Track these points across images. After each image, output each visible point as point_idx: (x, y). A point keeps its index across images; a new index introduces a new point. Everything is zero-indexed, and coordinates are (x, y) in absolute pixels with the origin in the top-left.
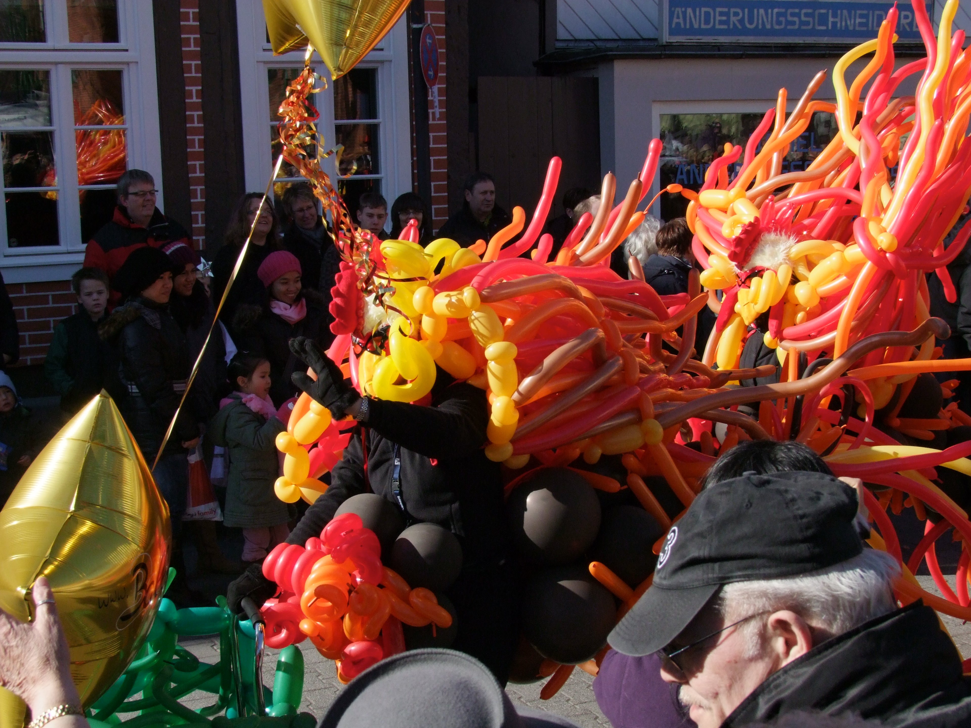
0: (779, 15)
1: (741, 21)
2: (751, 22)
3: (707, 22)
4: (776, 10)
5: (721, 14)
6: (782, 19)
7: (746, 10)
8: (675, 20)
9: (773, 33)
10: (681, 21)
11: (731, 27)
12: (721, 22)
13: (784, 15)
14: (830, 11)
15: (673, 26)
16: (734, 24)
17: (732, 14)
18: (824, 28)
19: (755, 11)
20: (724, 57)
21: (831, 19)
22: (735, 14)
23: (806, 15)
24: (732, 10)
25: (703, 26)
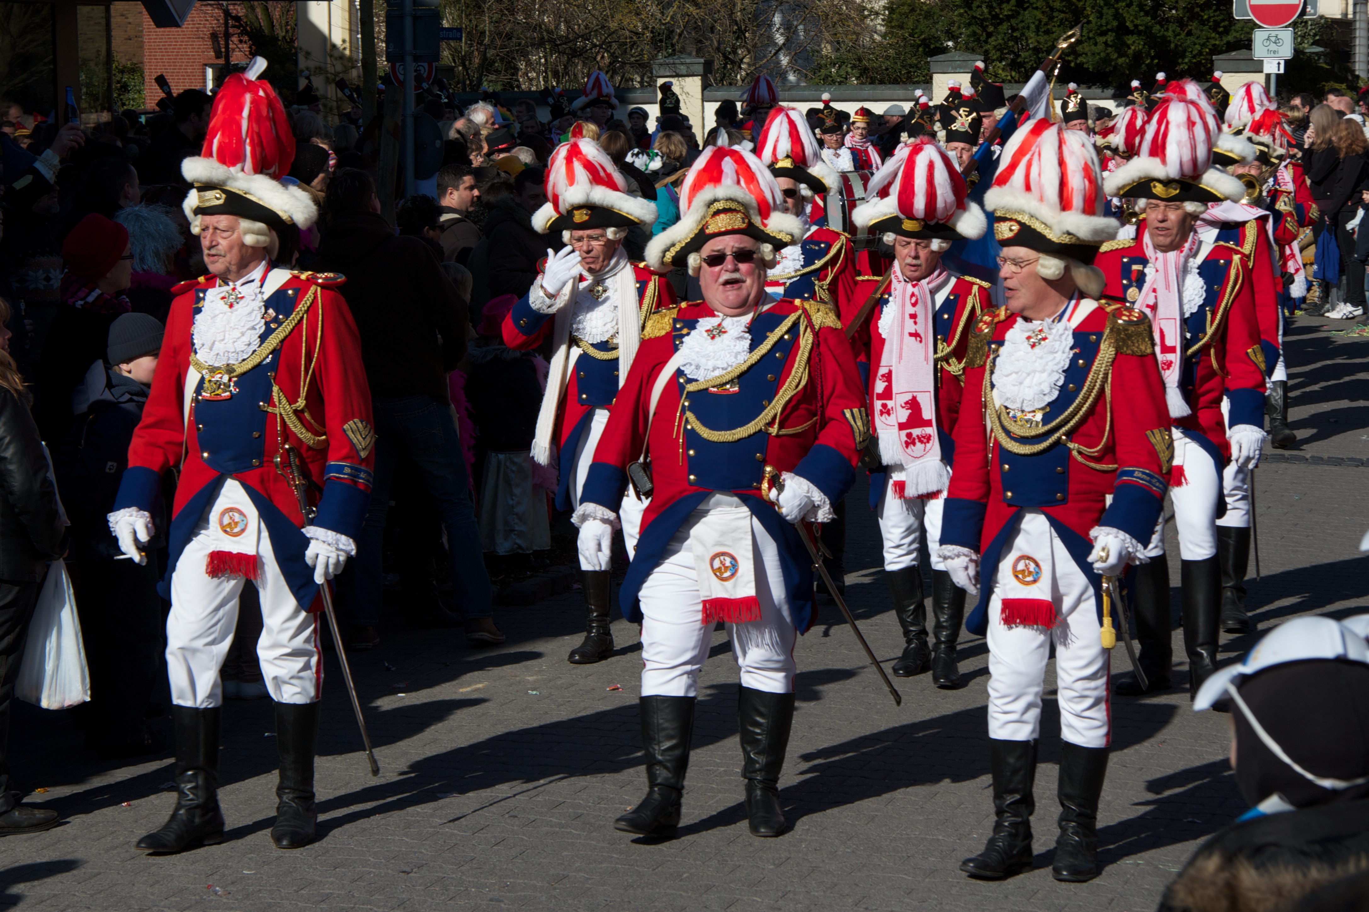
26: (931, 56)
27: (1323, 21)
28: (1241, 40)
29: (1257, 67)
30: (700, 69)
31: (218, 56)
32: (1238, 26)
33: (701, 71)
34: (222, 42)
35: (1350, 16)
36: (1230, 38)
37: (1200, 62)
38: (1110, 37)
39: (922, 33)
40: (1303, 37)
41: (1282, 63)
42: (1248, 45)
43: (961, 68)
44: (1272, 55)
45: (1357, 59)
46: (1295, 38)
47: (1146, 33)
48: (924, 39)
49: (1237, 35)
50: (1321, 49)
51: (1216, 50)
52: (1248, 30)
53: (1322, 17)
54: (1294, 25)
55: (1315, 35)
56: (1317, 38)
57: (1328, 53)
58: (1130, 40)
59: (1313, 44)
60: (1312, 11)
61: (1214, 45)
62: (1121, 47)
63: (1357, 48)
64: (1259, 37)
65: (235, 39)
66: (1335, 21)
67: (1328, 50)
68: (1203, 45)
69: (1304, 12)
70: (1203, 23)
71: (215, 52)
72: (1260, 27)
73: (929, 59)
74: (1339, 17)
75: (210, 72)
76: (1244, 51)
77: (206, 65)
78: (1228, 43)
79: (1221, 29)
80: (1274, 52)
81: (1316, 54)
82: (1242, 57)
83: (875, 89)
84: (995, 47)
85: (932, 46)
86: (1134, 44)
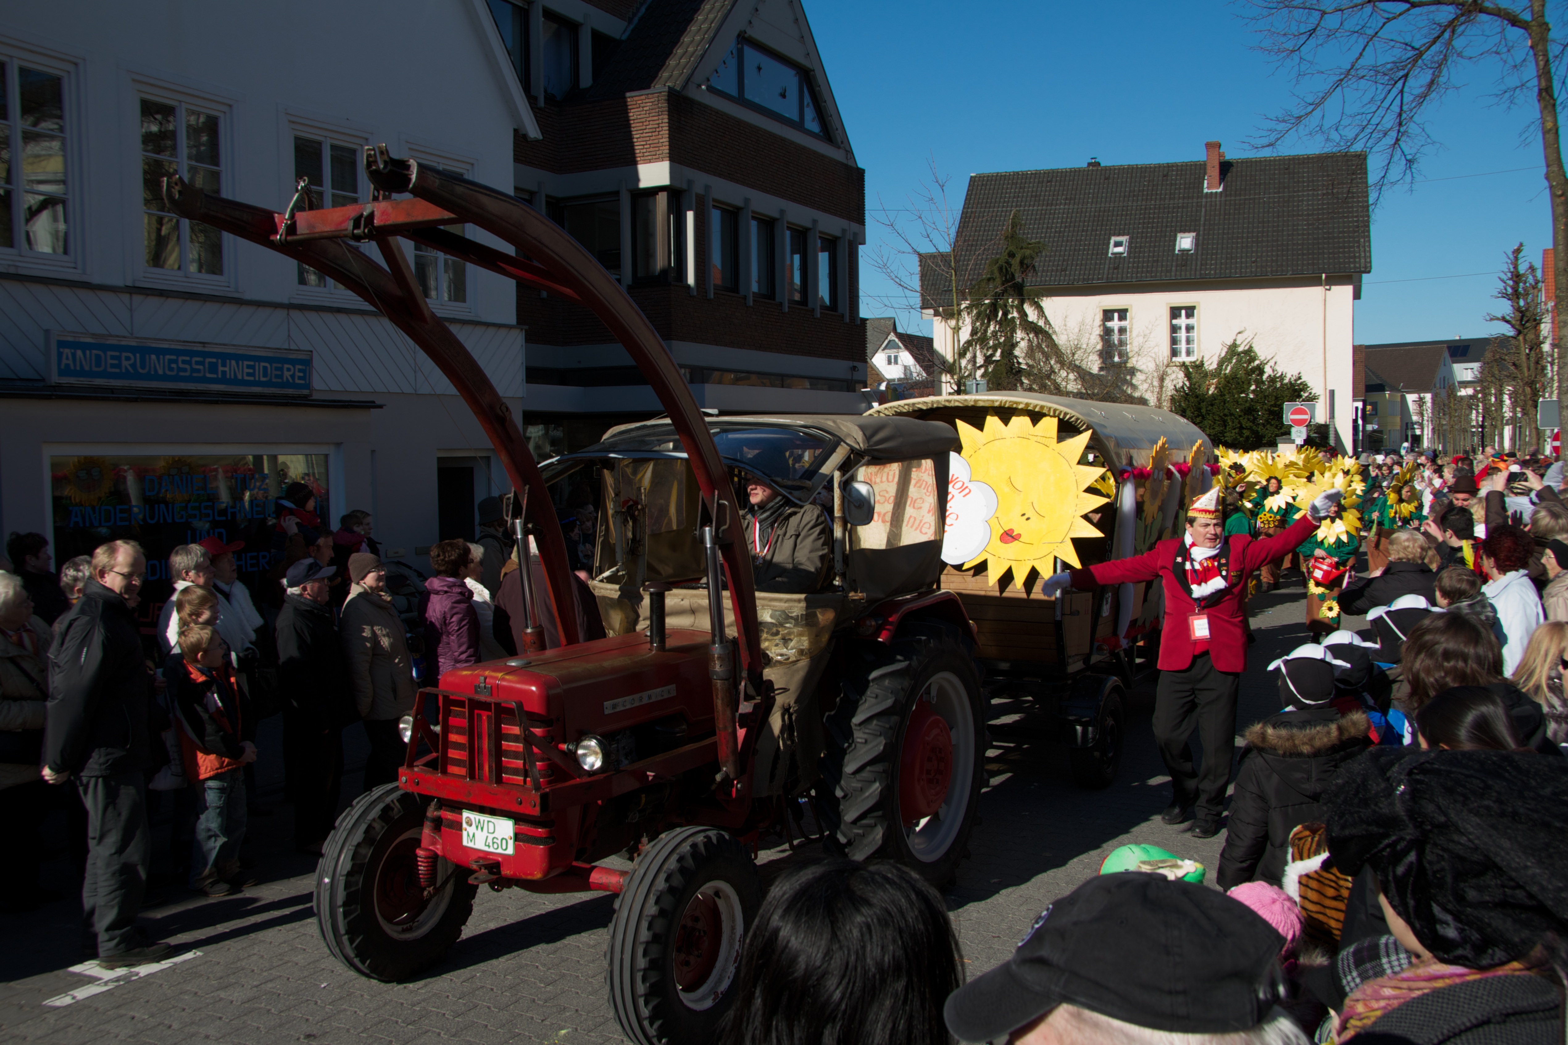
0: (171, 361)
1: (134, 366)
2: (143, 367)
3: (98, 365)
4: (168, 357)
5: (113, 358)
6: (174, 366)
7: (138, 355)
8: (64, 361)
9: (165, 378)
10: (70, 362)
11: (124, 370)
12: (113, 366)
13: (176, 362)
14: (220, 361)
15: (63, 367)
16: (126, 368)
17: (123, 358)
18: (215, 376)
19: (147, 356)
20: (118, 399)
21: (221, 369)
22: (128, 359)
23: (197, 363)
24: (124, 354)
25: (94, 369)
27: (1318, 425)
28: (1287, 432)
29: (1293, 442)
32: (1285, 427)
35: (1328, 423)
36: (1282, 431)
37: (1271, 440)
38: (1237, 431)
40: (1311, 430)
41: (1303, 440)
42: (1289, 433)
45: (1332, 438)
46: (1307, 431)
47: (1250, 429)
49: (1286, 430)
50: (1317, 435)
51: (1277, 435)
52: (1289, 429)
54: (1307, 426)
55: (1315, 430)
57: (1320, 437)
58: (1244, 431)
59: (1315, 433)
60: (1313, 421)
62: (1241, 434)
63: (1332, 434)
64: (1294, 430)
66: (1322, 425)
67: (1320, 435)
68: (1272, 434)
69: (1310, 422)
70: (1272, 425)
72: (1294, 427)
74: (1324, 423)
76: (1287, 435)
78: (1282, 433)
79: (1279, 428)
80: (1300, 436)
82: (1287, 438)
86: (1246, 433)
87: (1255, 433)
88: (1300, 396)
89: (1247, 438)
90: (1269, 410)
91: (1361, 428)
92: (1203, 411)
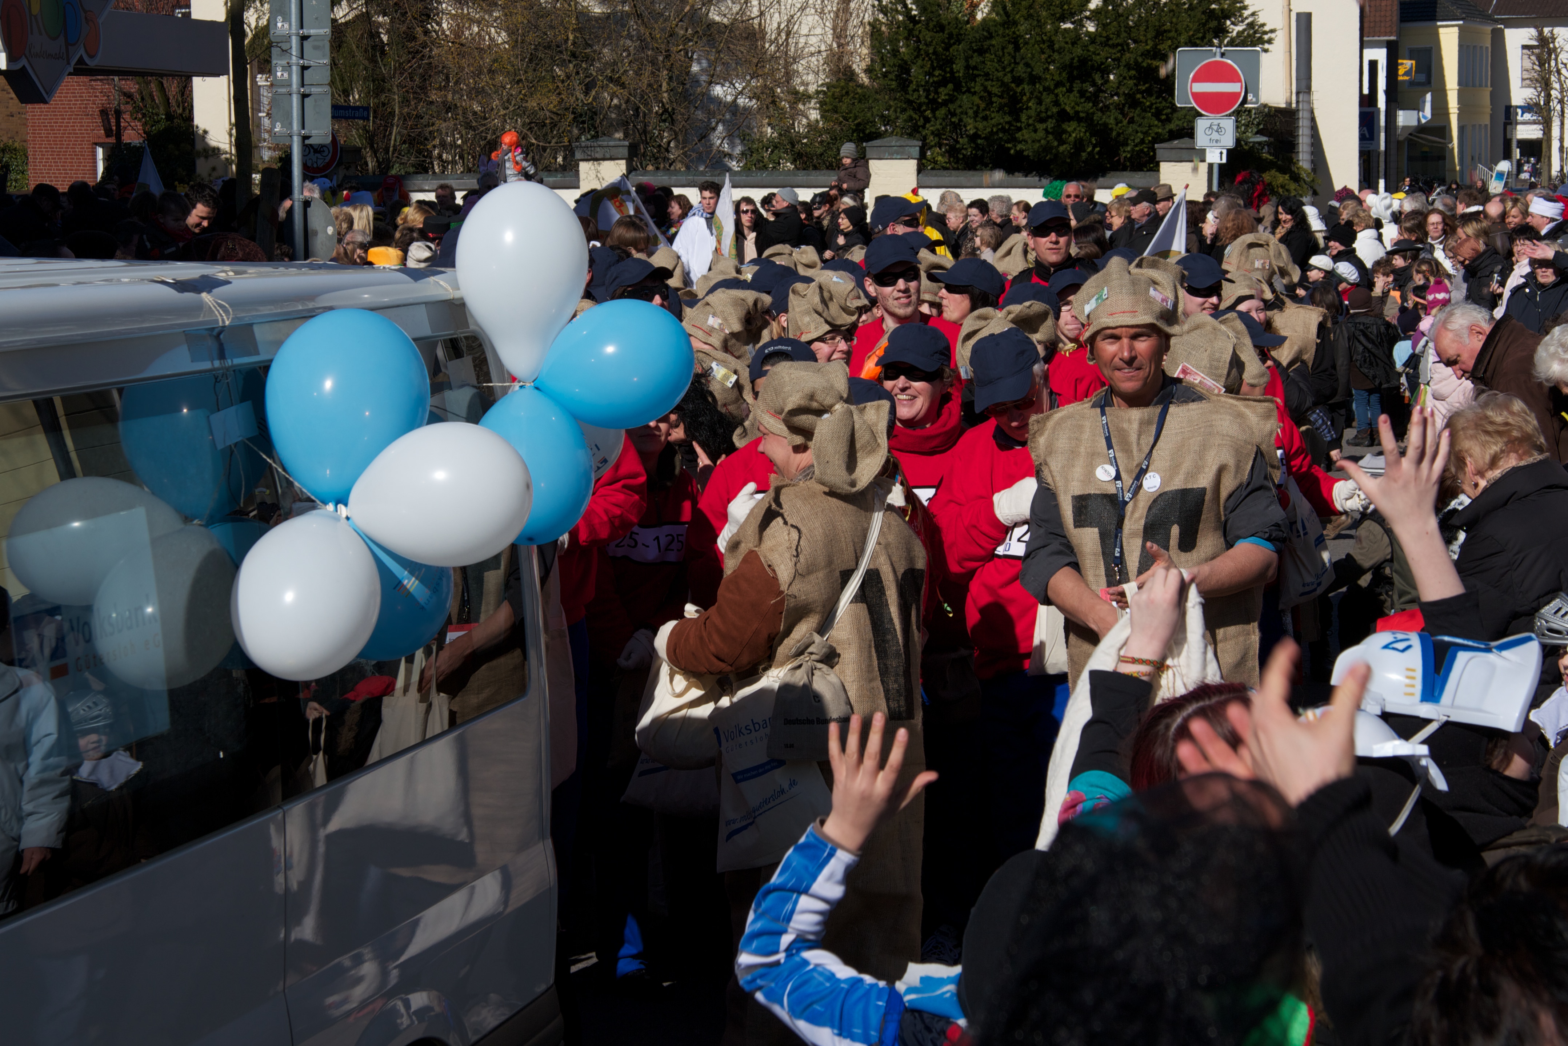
26: (867, 141)
27: (1266, 110)
28: (1184, 128)
29: (1200, 156)
30: (625, 152)
31: (108, 136)
32: (1180, 114)
33: (626, 155)
34: (113, 121)
35: (1294, 106)
36: (1172, 126)
37: (1142, 150)
38: (1050, 124)
39: (856, 118)
40: (1247, 126)
41: (1225, 152)
42: (1190, 133)
43: (898, 154)
44: (1215, 144)
45: (1301, 150)
46: (1237, 127)
47: (1088, 120)
48: (858, 125)
49: (1180, 123)
50: (1264, 139)
51: (1158, 139)
52: (1191, 119)
53: (1265, 106)
54: (1237, 113)
55: (1259, 124)
56: (1261, 127)
57: (1271, 143)
58: (1070, 126)
59: (1257, 133)
60: (1254, 100)
61: (1156, 133)
62: (1061, 134)
63: (1301, 138)
64: (1201, 125)
65: (127, 116)
66: (1278, 110)
67: (1272, 139)
68: (1146, 134)
69: (1245, 101)
70: (1143, 109)
71: (105, 130)
72: (1201, 115)
73: (864, 144)
74: (1283, 106)
75: (100, 152)
76: (1186, 139)
77: (96, 144)
78: (1171, 132)
79: (1164, 117)
80: (1217, 141)
81: (1259, 143)
82: (1184, 146)
83: (809, 175)
84: (933, 133)
85: (867, 131)
86: (1075, 131)
87: (1101, 133)
88: (1221, 32)
89: (1079, 145)
90: (1137, 66)
91: (1382, 122)
92: (959, 67)
